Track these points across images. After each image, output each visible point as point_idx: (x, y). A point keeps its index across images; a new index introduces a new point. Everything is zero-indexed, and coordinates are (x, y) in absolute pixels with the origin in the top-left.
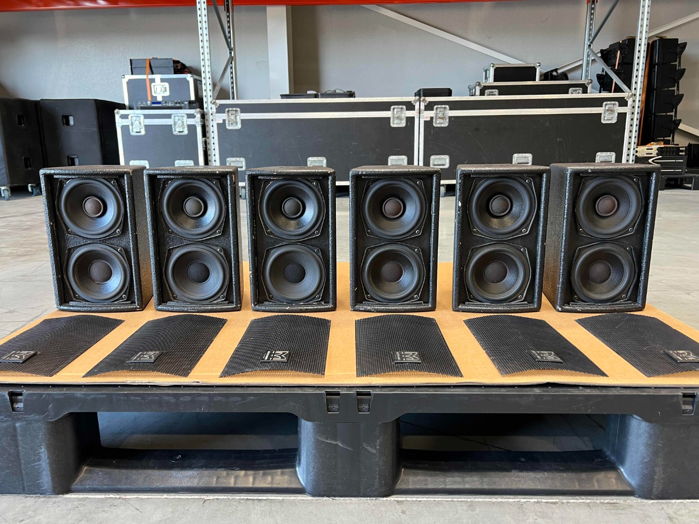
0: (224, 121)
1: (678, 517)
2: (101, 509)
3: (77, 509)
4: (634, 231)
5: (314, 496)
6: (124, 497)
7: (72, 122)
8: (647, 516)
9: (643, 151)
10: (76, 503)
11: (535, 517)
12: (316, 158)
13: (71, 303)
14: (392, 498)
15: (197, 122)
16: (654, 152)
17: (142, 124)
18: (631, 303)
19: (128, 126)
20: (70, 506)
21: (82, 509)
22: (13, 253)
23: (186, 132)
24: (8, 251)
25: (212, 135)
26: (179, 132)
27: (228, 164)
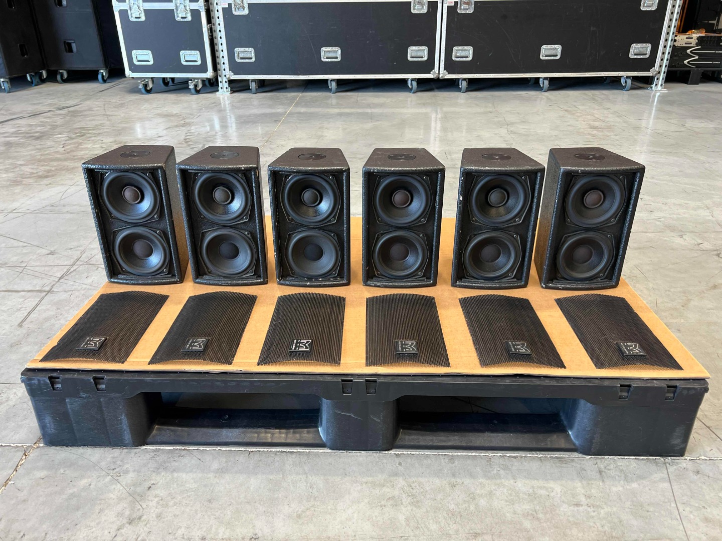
0: (230, 5)
1: (606, 471)
2: (172, 459)
3: (154, 459)
4: (616, 222)
5: (332, 449)
6: (188, 449)
7: (64, 3)
8: (583, 469)
9: (682, 40)
10: (152, 454)
11: (499, 469)
12: (330, 48)
13: (120, 276)
14: (392, 452)
15: (201, 6)
16: (694, 41)
17: (142, 9)
18: (607, 282)
19: (127, 10)
20: (148, 456)
21: (158, 458)
22: (33, 173)
23: (189, 18)
24: (27, 169)
25: (218, 21)
26: (182, 18)
27: (236, 54)
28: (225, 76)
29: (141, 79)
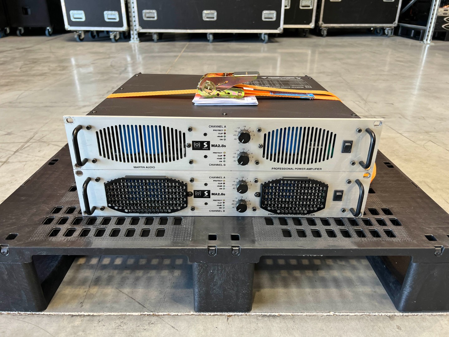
6: (157, 314)
12: (210, 11)
16: (448, 12)
27: (144, 15)
28: (136, 30)
29: (76, 31)
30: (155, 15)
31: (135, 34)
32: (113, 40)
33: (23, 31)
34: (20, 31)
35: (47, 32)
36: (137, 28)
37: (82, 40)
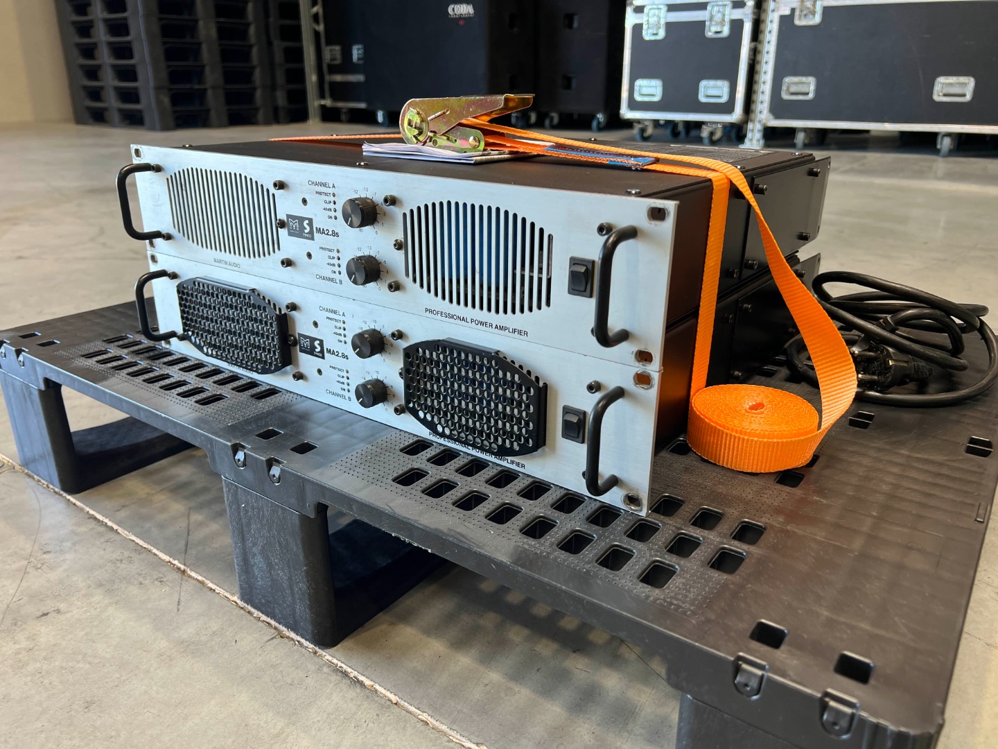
0: (793, 10)
2: (141, 579)
3: (119, 564)
7: (575, 25)
10: (127, 554)
12: (955, 78)
15: (747, 15)
17: (663, 21)
19: (642, 24)
20: (117, 554)
21: (124, 566)
23: (726, 32)
25: (768, 37)
26: (717, 32)
27: (784, 88)
28: (760, 121)
29: (639, 121)
30: (812, 88)
31: (756, 130)
32: (706, 141)
33: (556, 121)
34: (552, 119)
35: (594, 124)
36: (764, 116)
37: (645, 139)
